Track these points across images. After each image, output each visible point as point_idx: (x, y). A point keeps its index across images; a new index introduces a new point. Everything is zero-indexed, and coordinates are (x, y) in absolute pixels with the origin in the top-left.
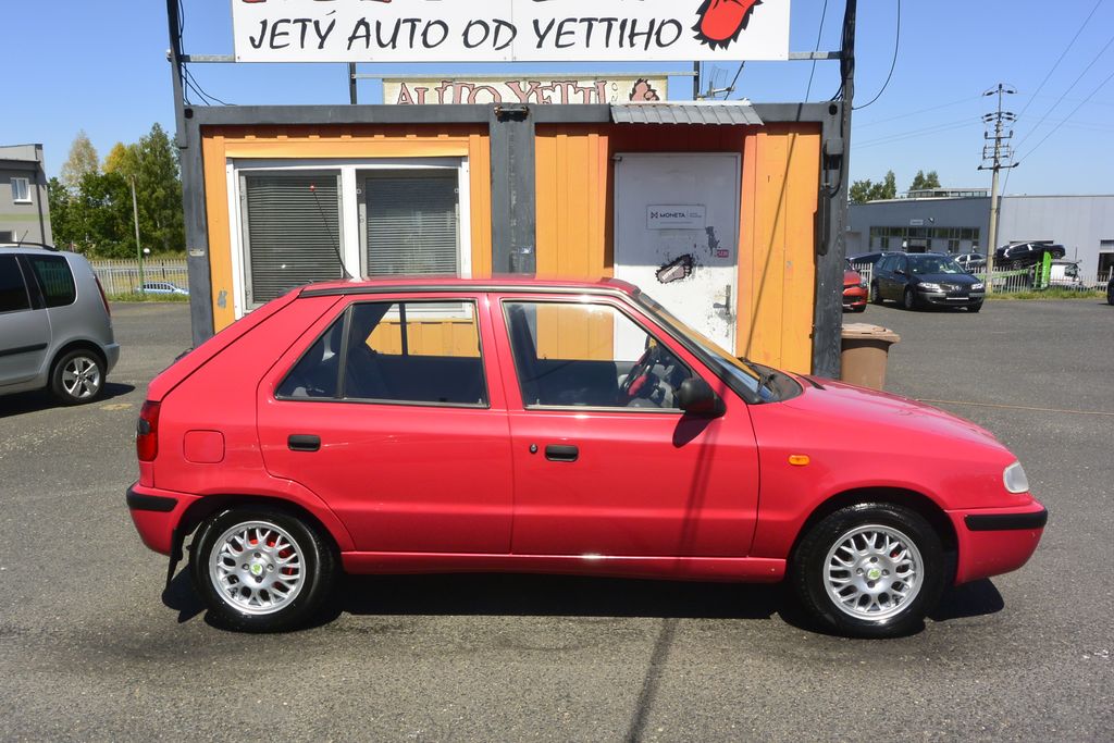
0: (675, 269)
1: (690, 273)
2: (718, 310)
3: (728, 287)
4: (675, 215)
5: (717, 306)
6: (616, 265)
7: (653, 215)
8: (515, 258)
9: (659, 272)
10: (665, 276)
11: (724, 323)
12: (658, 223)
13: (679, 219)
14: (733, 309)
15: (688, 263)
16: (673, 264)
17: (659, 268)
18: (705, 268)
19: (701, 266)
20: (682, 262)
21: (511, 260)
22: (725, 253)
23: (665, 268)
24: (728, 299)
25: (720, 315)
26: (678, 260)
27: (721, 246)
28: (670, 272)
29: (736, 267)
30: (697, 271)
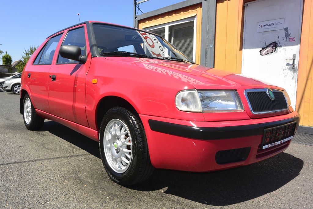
0: (268, 49)
1: (275, 50)
2: (289, 67)
3: (294, 55)
4: (270, 25)
5: (288, 64)
6: (243, 49)
7: (260, 26)
8: (207, 49)
9: (261, 51)
10: (264, 52)
11: (292, 73)
12: (262, 29)
13: (271, 26)
14: (296, 66)
15: (275, 45)
16: (268, 47)
17: (261, 49)
18: (283, 47)
19: (281, 46)
20: (272, 45)
21: (206, 50)
22: (293, 39)
23: (264, 49)
24: (294, 60)
25: (290, 69)
26: (270, 44)
27: (292, 36)
28: (266, 51)
29: (299, 45)
30: (279, 49)
